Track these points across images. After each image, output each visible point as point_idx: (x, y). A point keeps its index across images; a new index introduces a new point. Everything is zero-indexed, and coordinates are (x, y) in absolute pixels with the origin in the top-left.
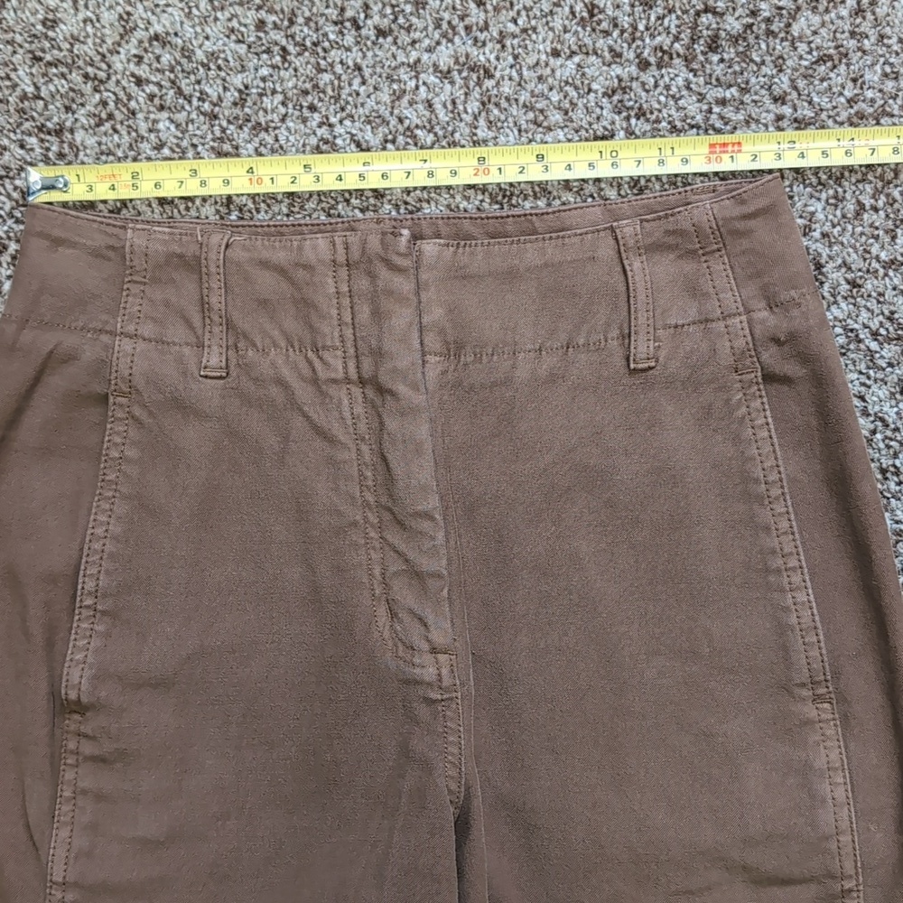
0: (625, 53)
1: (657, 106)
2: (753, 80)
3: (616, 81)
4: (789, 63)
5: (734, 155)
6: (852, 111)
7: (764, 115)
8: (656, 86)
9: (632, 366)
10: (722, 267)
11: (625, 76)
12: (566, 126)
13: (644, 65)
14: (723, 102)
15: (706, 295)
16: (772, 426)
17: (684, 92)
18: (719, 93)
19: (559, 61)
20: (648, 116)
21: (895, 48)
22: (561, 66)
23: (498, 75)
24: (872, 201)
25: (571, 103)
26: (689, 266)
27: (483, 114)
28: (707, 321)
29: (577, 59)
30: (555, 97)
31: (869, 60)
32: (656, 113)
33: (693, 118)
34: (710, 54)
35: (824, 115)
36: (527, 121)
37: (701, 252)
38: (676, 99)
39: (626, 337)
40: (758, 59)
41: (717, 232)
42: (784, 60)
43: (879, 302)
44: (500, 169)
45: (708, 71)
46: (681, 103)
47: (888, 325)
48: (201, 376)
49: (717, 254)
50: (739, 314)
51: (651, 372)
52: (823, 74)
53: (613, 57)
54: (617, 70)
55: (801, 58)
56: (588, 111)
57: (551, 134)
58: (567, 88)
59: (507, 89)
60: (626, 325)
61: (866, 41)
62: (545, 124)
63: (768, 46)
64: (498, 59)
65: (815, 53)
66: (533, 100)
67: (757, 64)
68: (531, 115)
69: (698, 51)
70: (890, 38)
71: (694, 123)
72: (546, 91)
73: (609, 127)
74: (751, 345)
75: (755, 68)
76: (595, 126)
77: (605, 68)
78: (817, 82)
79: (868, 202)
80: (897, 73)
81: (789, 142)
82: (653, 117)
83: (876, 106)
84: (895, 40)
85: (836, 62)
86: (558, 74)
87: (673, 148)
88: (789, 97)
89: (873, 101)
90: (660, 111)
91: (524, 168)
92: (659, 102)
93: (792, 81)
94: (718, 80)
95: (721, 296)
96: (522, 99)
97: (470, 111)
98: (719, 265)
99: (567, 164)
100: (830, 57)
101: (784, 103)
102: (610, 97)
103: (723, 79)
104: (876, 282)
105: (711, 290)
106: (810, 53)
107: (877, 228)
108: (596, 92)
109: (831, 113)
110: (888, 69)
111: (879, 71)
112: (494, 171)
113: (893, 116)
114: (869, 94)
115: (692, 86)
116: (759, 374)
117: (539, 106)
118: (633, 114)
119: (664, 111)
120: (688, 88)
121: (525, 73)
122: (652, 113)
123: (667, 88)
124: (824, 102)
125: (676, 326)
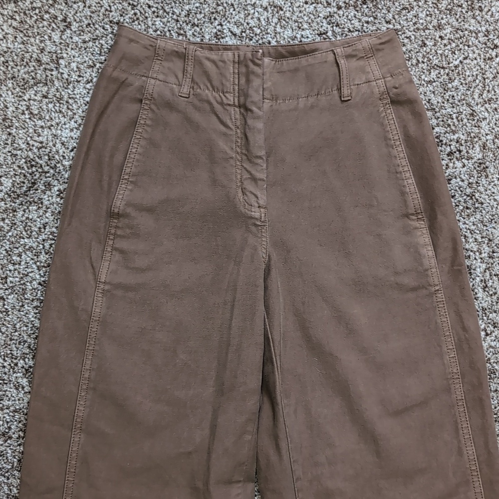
0: (332, 4)
1: (343, 23)
2: (379, 15)
3: (328, 13)
4: (392, 9)
6: (415, 27)
7: (383, 27)
8: (343, 15)
9: (343, 99)
10: (374, 62)
11: (332, 11)
12: (310, 29)
13: (339, 8)
14: (367, 22)
15: (368, 72)
17: (354, 18)
18: (366, 19)
19: (308, 6)
20: (340, 26)
21: (431, 5)
22: (308, 7)
23: (285, 9)
24: (422, 59)
25: (312, 20)
26: (361, 63)
27: (279, 23)
28: (369, 82)
29: (314, 5)
30: (306, 18)
31: (421, 10)
32: (343, 25)
33: (357, 27)
34: (363, 5)
35: (405, 28)
36: (295, 26)
37: (365, 57)
38: (351, 21)
39: (339, 89)
40: (380, 8)
41: (371, 50)
42: (390, 8)
43: (425, 96)
45: (362, 11)
46: (353, 22)
47: (428, 104)
48: (179, 96)
49: (372, 58)
50: (381, 79)
51: (349, 102)
52: (404, 14)
53: (327, 5)
54: (329, 9)
55: (396, 8)
56: (318, 24)
57: (304, 31)
58: (310, 15)
59: (288, 14)
60: (339, 85)
61: (420, 3)
62: (302, 28)
63: (384, 3)
64: (285, 4)
65: (401, 6)
66: (298, 19)
67: (380, 9)
68: (297, 24)
69: (359, 4)
70: (429, 2)
71: (357, 29)
72: (302, 16)
73: (326, 30)
74: (386, 90)
75: (380, 11)
76: (320, 29)
77: (324, 9)
78: (402, 16)
79: (421, 60)
80: (431, 15)
82: (342, 27)
83: (424, 26)
84: (430, 3)
85: (410, 10)
86: (307, 10)
88: (392, 22)
89: (422, 24)
90: (344, 24)
92: (344, 21)
93: (393, 16)
94: (366, 14)
95: (374, 72)
96: (293, 19)
97: (274, 22)
98: (372, 62)
100: (407, 9)
101: (390, 24)
102: (326, 19)
103: (367, 14)
104: (423, 89)
105: (370, 71)
106: (400, 6)
107: (424, 69)
108: (321, 17)
109: (407, 27)
110: (428, 13)
111: (425, 14)
113: (429, 29)
114: (421, 21)
115: (357, 16)
116: (389, 100)
117: (299, 21)
118: (334, 25)
119: (346, 25)
120: (355, 17)
121: (295, 9)
122: (341, 25)
123: (347, 16)
124: (405, 23)
125: (358, 85)
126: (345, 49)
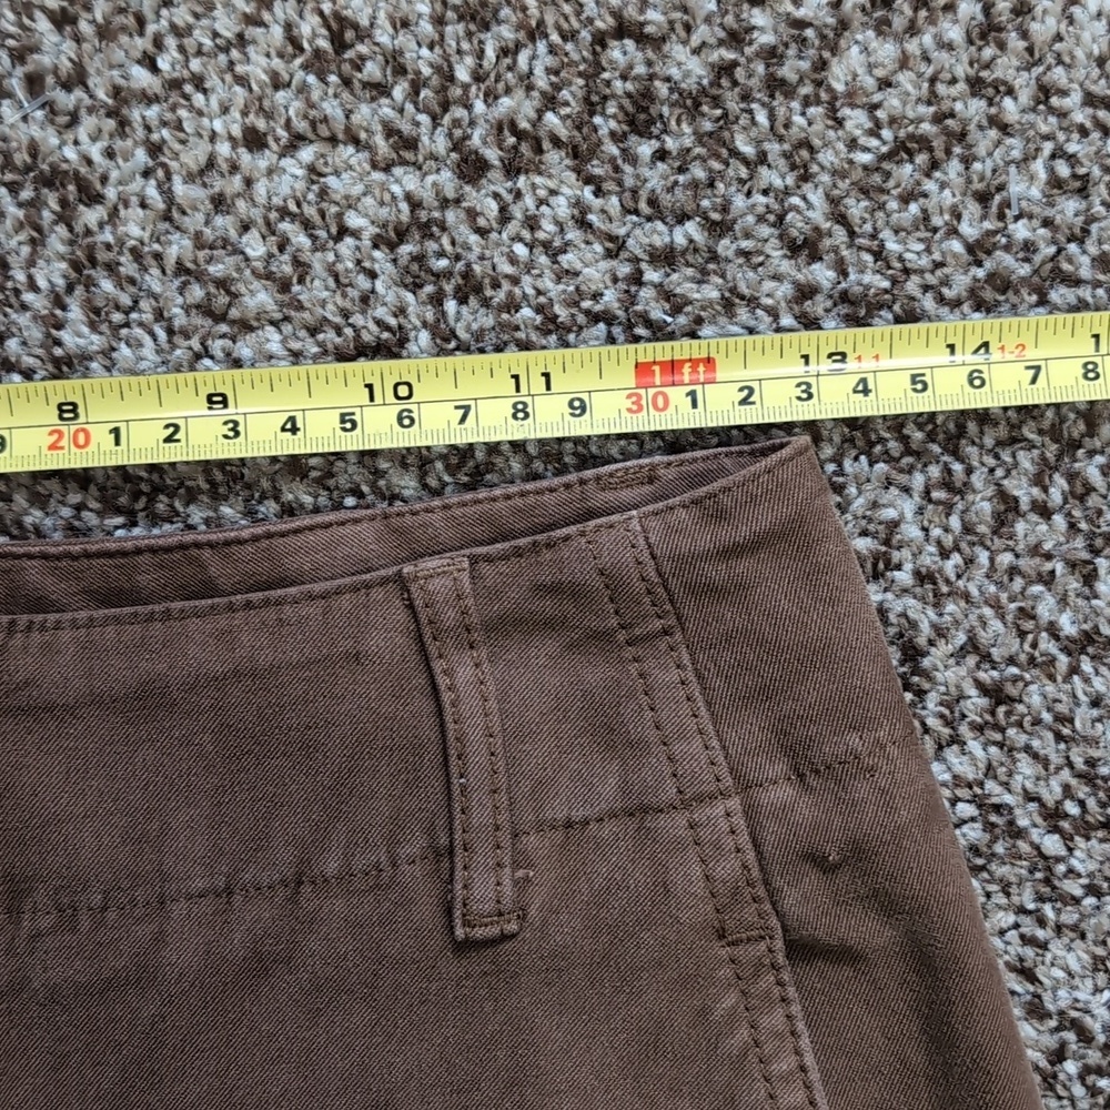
0: (425, 139)
1: (508, 269)
2: (739, 202)
3: (404, 206)
4: (827, 157)
5: (698, 388)
6: (980, 273)
7: (768, 285)
8: (505, 217)
9: (460, 932)
10: (674, 675)
11: (428, 196)
12: (287, 319)
13: (472, 168)
14: (666, 258)
15: (637, 746)
16: (814, 1076)
17: (573, 234)
18: (659, 235)
19: (264, 161)
20: (489, 292)
21: (1080, 117)
22: (270, 172)
23: (111, 193)
24: (1036, 491)
25: (297, 262)
26: (595, 673)
27: (79, 291)
28: (645, 810)
29: (307, 154)
30: (255, 246)
31: (1016, 147)
32: (506, 286)
33: (596, 296)
34: (633, 138)
35: (912, 286)
36: (187, 309)
37: (622, 636)
38: (554, 253)
39: (443, 855)
40: (748, 150)
41: (661, 590)
42: (812, 150)
43: (1059, 737)
44: (116, 431)
45: (629, 182)
46: (568, 260)
47: (1082, 791)
49: (663, 643)
50: (724, 795)
51: (508, 946)
52: (906, 183)
53: (395, 148)
54: (407, 181)
55: (853, 144)
56: (339, 282)
57: (251, 338)
58: (285, 226)
59: (134, 227)
60: (441, 822)
61: (1008, 102)
62: (234, 313)
63: (772, 117)
64: (110, 154)
65: (887, 134)
66: (202, 255)
67: (746, 162)
68: (197, 293)
69: (604, 132)
70: (1064, 93)
71: (598, 308)
72: (233, 234)
73: (393, 322)
74: (755, 873)
75: (744, 173)
76: (358, 319)
77: (377, 176)
78: (893, 205)
79: (1023, 491)
80: (1085, 178)
81: (830, 356)
82: (500, 296)
83: (1038, 259)
84: (1076, 98)
85: (940, 154)
86: (261, 189)
87: (547, 375)
88: (827, 243)
89: (1029, 247)
90: (515, 281)
91: (177, 428)
92: (513, 260)
93: (834, 201)
94: (652, 202)
95: (677, 748)
96: (172, 253)
97: (42, 283)
98: (669, 672)
99: (285, 416)
100: (924, 143)
101: (815, 257)
102: (392, 247)
103: (666, 200)
104: (1050, 688)
105: (652, 735)
106: (874, 132)
107: (1048, 557)
108: (356, 234)
109: (931, 279)
110: (1063, 170)
111: (1043, 175)
112: (101, 436)
113: (1077, 282)
114: (1021, 230)
115: (592, 217)
116: (779, 944)
117: (216, 270)
118: (449, 288)
119: (527, 280)
120: (582, 223)
121: (179, 187)
122: (496, 285)
123: (532, 223)
124: (914, 251)
125: (569, 825)
126: (485, 568)
